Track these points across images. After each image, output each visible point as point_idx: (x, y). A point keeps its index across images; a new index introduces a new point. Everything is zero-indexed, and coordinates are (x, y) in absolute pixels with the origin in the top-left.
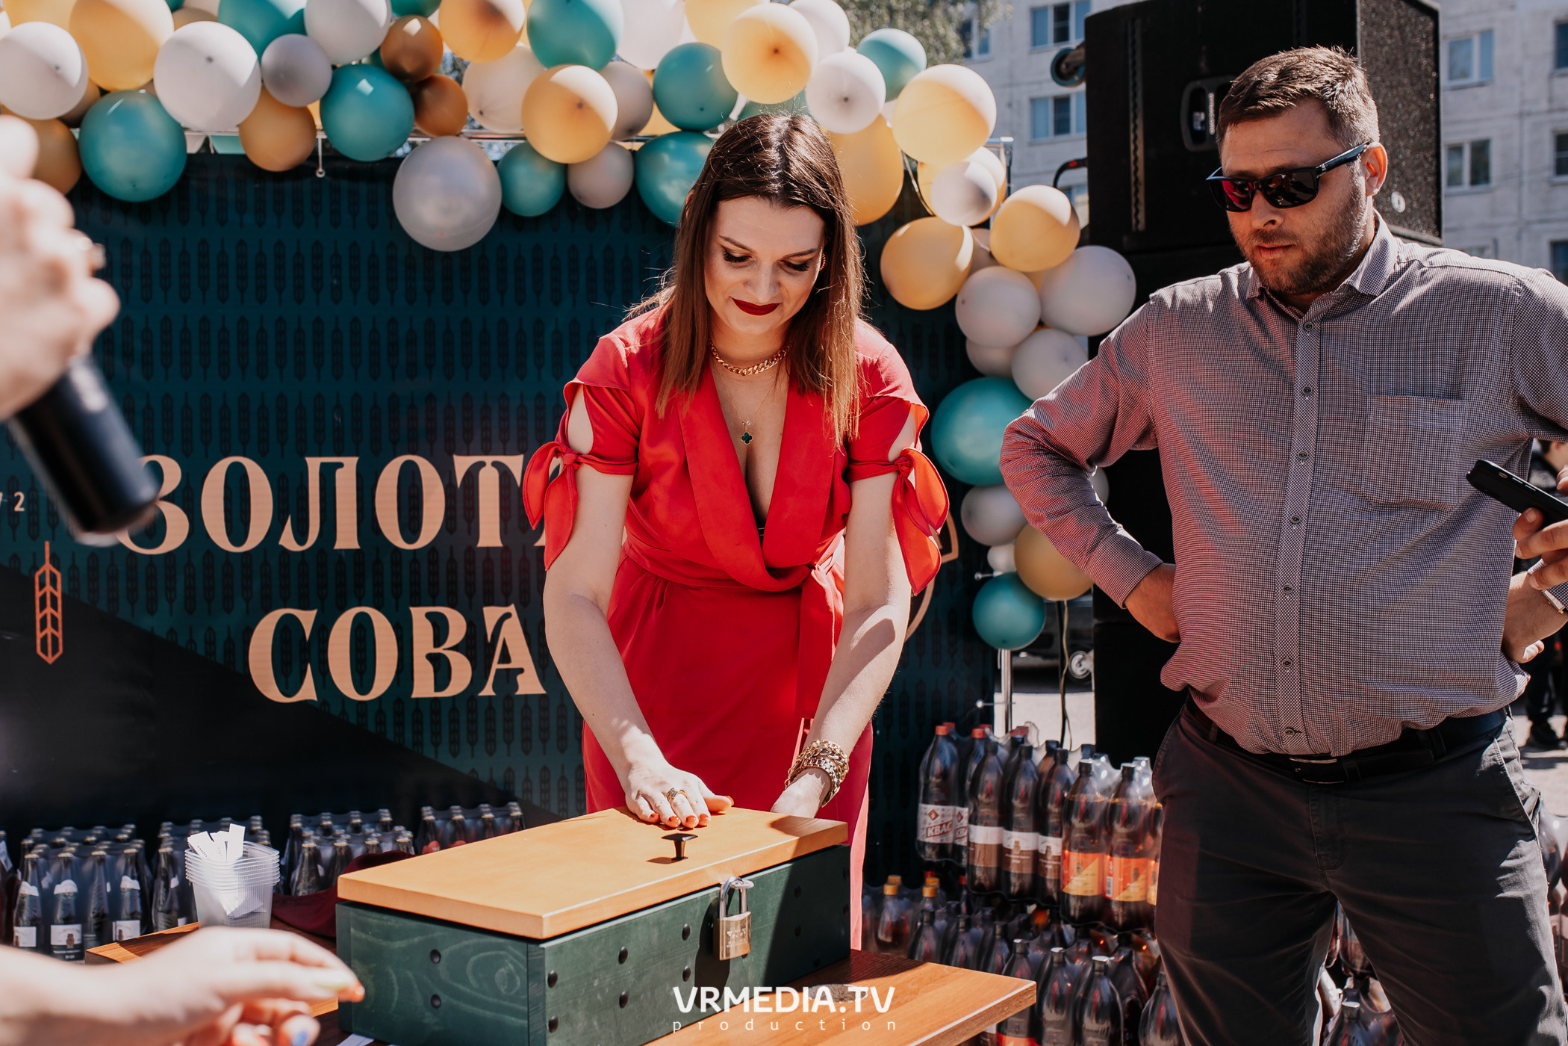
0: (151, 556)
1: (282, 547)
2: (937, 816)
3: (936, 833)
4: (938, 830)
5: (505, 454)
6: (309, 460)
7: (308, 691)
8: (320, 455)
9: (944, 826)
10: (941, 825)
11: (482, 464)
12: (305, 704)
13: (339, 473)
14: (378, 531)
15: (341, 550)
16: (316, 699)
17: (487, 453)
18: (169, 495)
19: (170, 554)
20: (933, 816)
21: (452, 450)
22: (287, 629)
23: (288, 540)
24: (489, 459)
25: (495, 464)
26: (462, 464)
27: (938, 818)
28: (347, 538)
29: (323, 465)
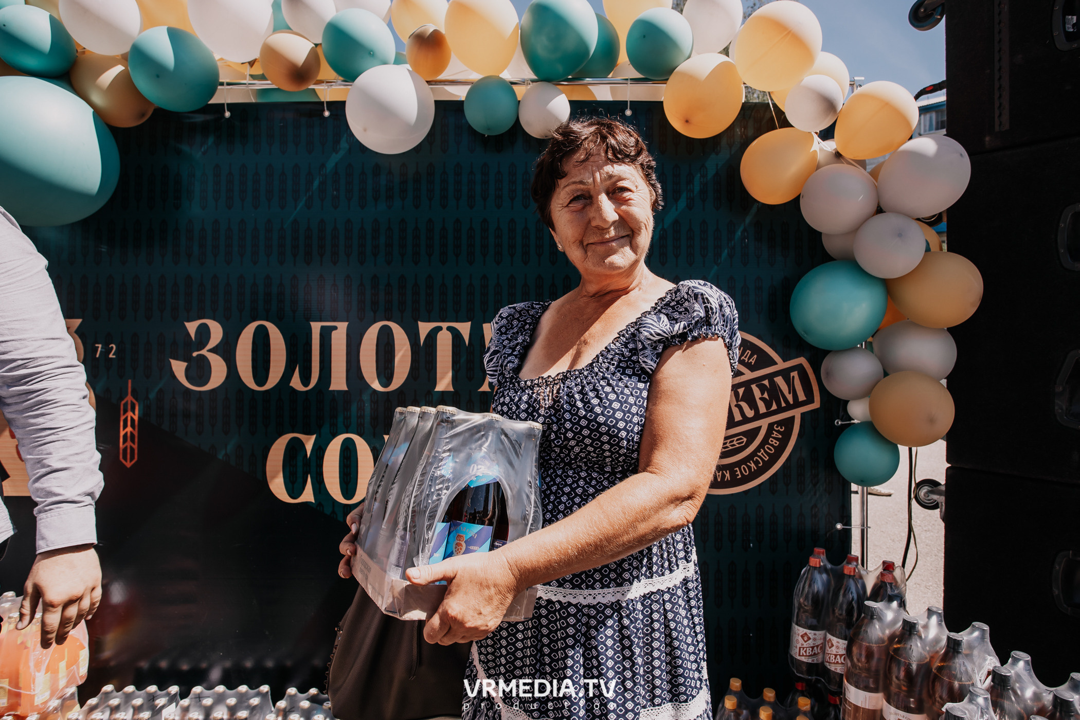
0: (200, 392)
1: (292, 387)
2: (809, 639)
3: (808, 654)
4: (809, 651)
5: (457, 321)
6: (312, 324)
7: (308, 495)
8: (321, 321)
9: (815, 648)
10: (813, 648)
11: (440, 328)
12: (306, 504)
13: (334, 333)
14: (361, 377)
15: (334, 391)
16: (313, 501)
17: (443, 321)
18: (214, 348)
19: (213, 391)
20: (806, 639)
21: (417, 318)
22: (295, 448)
23: (296, 383)
24: (445, 325)
25: (449, 329)
26: (425, 328)
27: (810, 642)
28: (339, 382)
29: (322, 327)
